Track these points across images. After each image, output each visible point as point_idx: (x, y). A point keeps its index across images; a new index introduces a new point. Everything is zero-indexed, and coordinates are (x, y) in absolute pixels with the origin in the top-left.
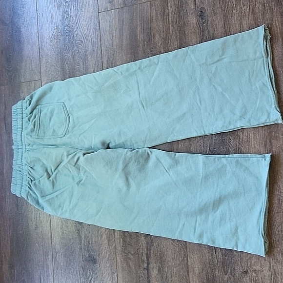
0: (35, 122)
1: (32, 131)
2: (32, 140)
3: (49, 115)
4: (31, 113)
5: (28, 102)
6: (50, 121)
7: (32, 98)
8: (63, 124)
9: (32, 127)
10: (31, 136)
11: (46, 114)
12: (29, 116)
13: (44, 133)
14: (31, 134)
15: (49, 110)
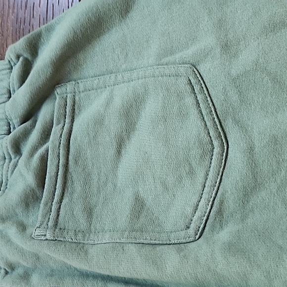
0: (44, 160)
1: (31, 199)
2: (28, 246)
3: (113, 125)
4: (30, 115)
5: (17, 69)
6: (119, 152)
7: (34, 48)
8: (191, 173)
9: (30, 179)
10: (23, 227)
11: (99, 122)
12: (17, 130)
13: (89, 212)
14: (22, 217)
15: (117, 102)
